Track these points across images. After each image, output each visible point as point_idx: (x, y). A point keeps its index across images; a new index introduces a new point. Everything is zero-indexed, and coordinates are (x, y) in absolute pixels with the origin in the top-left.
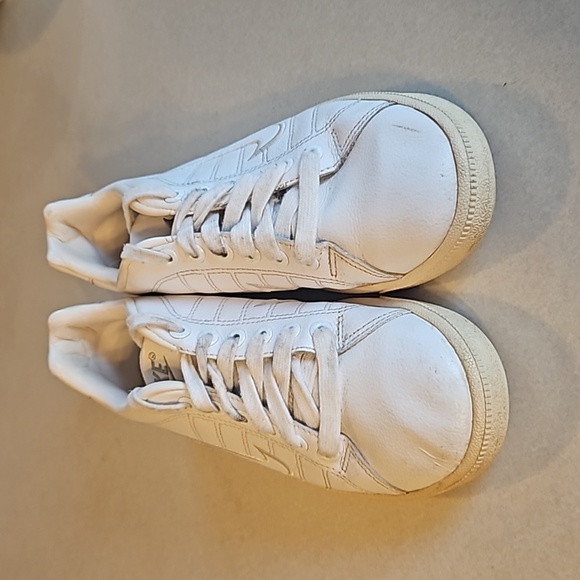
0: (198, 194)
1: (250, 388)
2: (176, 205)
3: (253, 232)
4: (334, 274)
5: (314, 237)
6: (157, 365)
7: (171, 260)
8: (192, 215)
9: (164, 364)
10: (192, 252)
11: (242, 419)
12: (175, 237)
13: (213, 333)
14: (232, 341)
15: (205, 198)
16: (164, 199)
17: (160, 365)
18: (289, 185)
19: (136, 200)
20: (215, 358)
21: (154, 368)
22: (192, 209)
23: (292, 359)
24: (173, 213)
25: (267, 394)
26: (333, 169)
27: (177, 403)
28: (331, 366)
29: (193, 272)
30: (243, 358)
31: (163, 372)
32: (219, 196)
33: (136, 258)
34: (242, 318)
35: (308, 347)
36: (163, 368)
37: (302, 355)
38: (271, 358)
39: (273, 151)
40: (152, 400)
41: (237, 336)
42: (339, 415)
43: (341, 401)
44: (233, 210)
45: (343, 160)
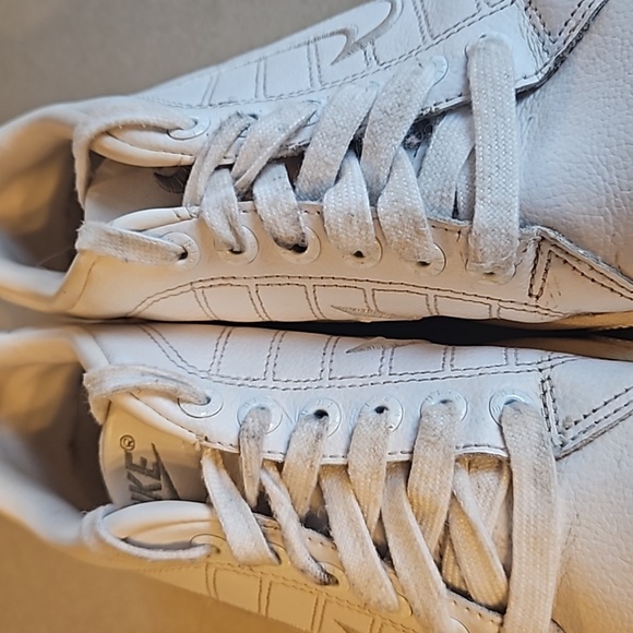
0: (242, 123)
1: (352, 521)
2: (197, 144)
3: (373, 203)
4: (535, 293)
5: (516, 216)
6: (136, 460)
7: (184, 256)
8: (230, 167)
9: (151, 459)
10: (232, 239)
11: (329, 580)
12: (195, 209)
13: (268, 404)
14: (315, 425)
15: (259, 130)
16: (168, 132)
17: (144, 461)
18: (442, 107)
19: (108, 133)
20: (279, 458)
21: (129, 464)
22: (230, 154)
23: (456, 467)
24: (187, 159)
25: (390, 537)
26: (535, 80)
27: (190, 545)
28: (542, 485)
29: (227, 281)
30: (341, 461)
31: (149, 474)
32: (293, 126)
33: (110, 250)
34: (326, 375)
35: (491, 444)
36: (149, 467)
37: (472, 462)
38: (408, 465)
39: (386, 46)
40: (138, 538)
41: (321, 414)
42: (552, 585)
43: (559, 557)
44: (324, 154)
45: (561, 60)
